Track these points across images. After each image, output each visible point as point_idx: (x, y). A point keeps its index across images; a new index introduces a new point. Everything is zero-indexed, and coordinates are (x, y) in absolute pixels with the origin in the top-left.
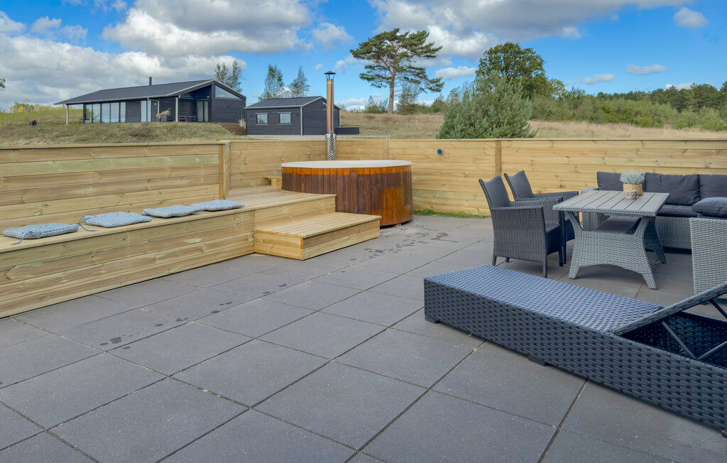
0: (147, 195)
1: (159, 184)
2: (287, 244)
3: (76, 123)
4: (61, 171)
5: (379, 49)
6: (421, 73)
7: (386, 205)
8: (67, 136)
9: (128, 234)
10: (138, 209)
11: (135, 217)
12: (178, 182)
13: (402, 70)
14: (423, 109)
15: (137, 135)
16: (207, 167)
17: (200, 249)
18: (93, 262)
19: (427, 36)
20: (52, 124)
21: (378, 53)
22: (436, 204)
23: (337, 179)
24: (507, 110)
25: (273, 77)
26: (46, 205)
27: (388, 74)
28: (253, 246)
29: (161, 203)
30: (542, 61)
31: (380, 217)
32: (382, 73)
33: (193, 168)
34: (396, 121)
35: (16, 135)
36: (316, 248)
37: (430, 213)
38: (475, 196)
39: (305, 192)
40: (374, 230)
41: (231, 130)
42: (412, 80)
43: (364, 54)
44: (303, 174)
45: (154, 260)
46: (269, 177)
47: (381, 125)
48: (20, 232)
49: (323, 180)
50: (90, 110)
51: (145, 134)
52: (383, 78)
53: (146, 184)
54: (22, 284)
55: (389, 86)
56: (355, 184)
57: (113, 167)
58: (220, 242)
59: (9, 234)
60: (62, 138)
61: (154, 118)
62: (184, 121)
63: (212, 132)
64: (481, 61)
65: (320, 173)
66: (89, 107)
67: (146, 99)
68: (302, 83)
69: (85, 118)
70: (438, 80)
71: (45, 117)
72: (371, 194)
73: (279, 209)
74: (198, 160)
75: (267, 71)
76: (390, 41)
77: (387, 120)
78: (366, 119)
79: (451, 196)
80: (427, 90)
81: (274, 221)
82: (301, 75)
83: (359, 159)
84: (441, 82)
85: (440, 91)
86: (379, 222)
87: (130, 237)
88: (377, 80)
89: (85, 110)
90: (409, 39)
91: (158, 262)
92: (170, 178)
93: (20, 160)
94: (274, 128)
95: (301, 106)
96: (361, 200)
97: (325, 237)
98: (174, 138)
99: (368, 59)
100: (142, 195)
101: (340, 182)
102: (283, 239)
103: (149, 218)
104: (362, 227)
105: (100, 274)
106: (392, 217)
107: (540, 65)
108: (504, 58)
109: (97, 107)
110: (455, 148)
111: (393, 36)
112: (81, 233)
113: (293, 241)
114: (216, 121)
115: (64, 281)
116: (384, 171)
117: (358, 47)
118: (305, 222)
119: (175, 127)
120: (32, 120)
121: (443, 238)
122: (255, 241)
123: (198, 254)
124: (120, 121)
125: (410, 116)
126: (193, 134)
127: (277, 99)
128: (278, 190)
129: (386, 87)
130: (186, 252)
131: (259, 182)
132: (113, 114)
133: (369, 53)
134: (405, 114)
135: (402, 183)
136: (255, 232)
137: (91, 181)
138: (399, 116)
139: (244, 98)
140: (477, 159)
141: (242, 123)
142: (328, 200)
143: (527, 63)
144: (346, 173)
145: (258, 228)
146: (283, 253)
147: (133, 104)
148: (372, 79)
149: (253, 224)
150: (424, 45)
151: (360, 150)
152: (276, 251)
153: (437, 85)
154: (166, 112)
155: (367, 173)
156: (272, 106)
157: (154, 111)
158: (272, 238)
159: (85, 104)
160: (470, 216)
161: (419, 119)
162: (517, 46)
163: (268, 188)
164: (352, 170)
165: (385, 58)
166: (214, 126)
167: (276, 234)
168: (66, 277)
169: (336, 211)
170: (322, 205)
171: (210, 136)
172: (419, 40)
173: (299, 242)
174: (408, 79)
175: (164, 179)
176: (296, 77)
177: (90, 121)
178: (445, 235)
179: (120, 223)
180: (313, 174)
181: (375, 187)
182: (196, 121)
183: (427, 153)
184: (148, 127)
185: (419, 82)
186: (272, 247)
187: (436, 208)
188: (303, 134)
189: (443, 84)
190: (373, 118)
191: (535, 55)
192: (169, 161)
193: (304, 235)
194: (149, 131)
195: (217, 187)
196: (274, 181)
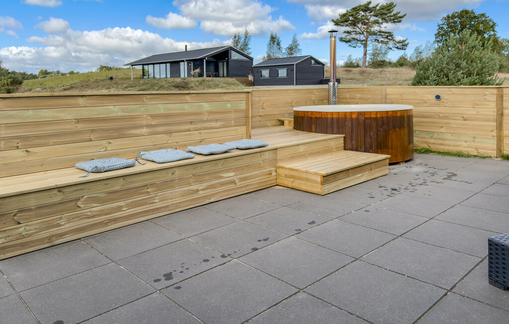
0: (190, 135)
1: (199, 126)
2: (308, 180)
3: (138, 78)
4: (120, 114)
5: (355, 18)
6: (389, 35)
7: (392, 145)
8: (133, 87)
9: (176, 169)
10: (183, 146)
11: (181, 154)
12: (214, 124)
13: (375, 34)
14: (390, 64)
15: (178, 87)
16: (236, 111)
17: (234, 182)
18: (148, 192)
19: (394, 6)
20: (123, 79)
21: (354, 21)
22: (433, 144)
23: (345, 121)
24: (477, 63)
25: (273, 43)
26: (110, 143)
27: (362, 37)
28: (276, 179)
29: (201, 142)
30: (494, 24)
31: (389, 156)
32: (357, 37)
33: (224, 112)
34: (371, 73)
35: (100, 87)
36: (334, 184)
37: (427, 151)
38: (474, 138)
39: (316, 132)
40: (384, 167)
41: (243, 83)
42: (382, 41)
43: (342, 23)
44: (313, 116)
45: (197, 191)
46: (282, 119)
47: (358, 77)
48: (89, 166)
49: (332, 123)
50: (147, 69)
51: (184, 86)
52: (358, 41)
53: (189, 125)
54: (90, 211)
55: (363, 46)
56: (363, 126)
57: (162, 111)
58: (249, 176)
59: (80, 167)
60: (130, 89)
61: (189, 75)
62: (210, 76)
63: (229, 84)
64: (439, 25)
65: (329, 116)
66: (146, 67)
67: (183, 61)
68: (296, 47)
69: (144, 75)
70: (404, 41)
71: (118, 74)
72: (377, 135)
73: (297, 148)
74: (229, 106)
75: (269, 39)
76: (364, 12)
77: (362, 73)
78: (345, 72)
79: (449, 136)
80: (394, 49)
81: (292, 158)
82: (295, 41)
83: (357, 103)
84: (406, 43)
85: (405, 50)
86: (388, 161)
87: (178, 172)
88: (353, 42)
89: (143, 69)
90: (379, 9)
91: (201, 192)
92: (207, 121)
93: (87, 105)
94: (274, 80)
95: (295, 63)
96: (368, 140)
97: (342, 175)
98: (204, 89)
99: (347, 26)
100: (187, 135)
101: (348, 124)
102: (304, 175)
103: (191, 155)
104: (373, 166)
105: (154, 203)
106: (397, 156)
107: (492, 27)
108: (460, 22)
109: (151, 67)
110: (453, 94)
111: (366, 8)
112: (138, 169)
113: (313, 177)
114: (232, 76)
115: (125, 209)
116: (390, 114)
117: (338, 17)
118: (320, 159)
119: (204, 81)
120: (110, 76)
121: (453, 178)
122: (278, 175)
123: (232, 186)
124: (166, 77)
125: (381, 69)
126: (217, 86)
127: (277, 58)
128: (290, 130)
129: (360, 47)
130: (223, 184)
131: (274, 123)
132: (161, 72)
133: (347, 22)
134: (376, 68)
135: (406, 125)
136: (277, 168)
137: (145, 123)
138: (372, 70)
139: (252, 59)
140: (476, 104)
141: (251, 78)
142: (337, 139)
143: (481, 25)
144: (354, 116)
145: (280, 164)
146: (304, 188)
147: (175, 64)
148: (349, 41)
149: (276, 160)
150: (392, 14)
151: (358, 96)
152: (297, 184)
153: (403, 45)
154: (198, 70)
155: (374, 116)
156: (273, 65)
157: (189, 70)
158: (293, 173)
159: (143, 65)
160: (469, 156)
161: (389, 72)
162: (473, 12)
163: (281, 128)
164: (360, 113)
165: (360, 25)
166: (230, 80)
167: (297, 170)
168: (127, 205)
169: (345, 149)
170: (332, 144)
171: (228, 87)
172: (389, 10)
173: (319, 179)
174: (378, 41)
175: (203, 121)
176: (291, 42)
177: (147, 77)
178: (455, 175)
179: (169, 160)
180: (323, 117)
181: (381, 129)
182: (218, 76)
183: (425, 99)
184: (186, 81)
185: (386, 43)
186: (293, 182)
187: (433, 147)
188: (296, 85)
189: (407, 44)
190: (350, 71)
191: (488, 19)
192: (206, 106)
193: (324, 173)
194: (186, 84)
195: (244, 129)
196: (286, 122)
